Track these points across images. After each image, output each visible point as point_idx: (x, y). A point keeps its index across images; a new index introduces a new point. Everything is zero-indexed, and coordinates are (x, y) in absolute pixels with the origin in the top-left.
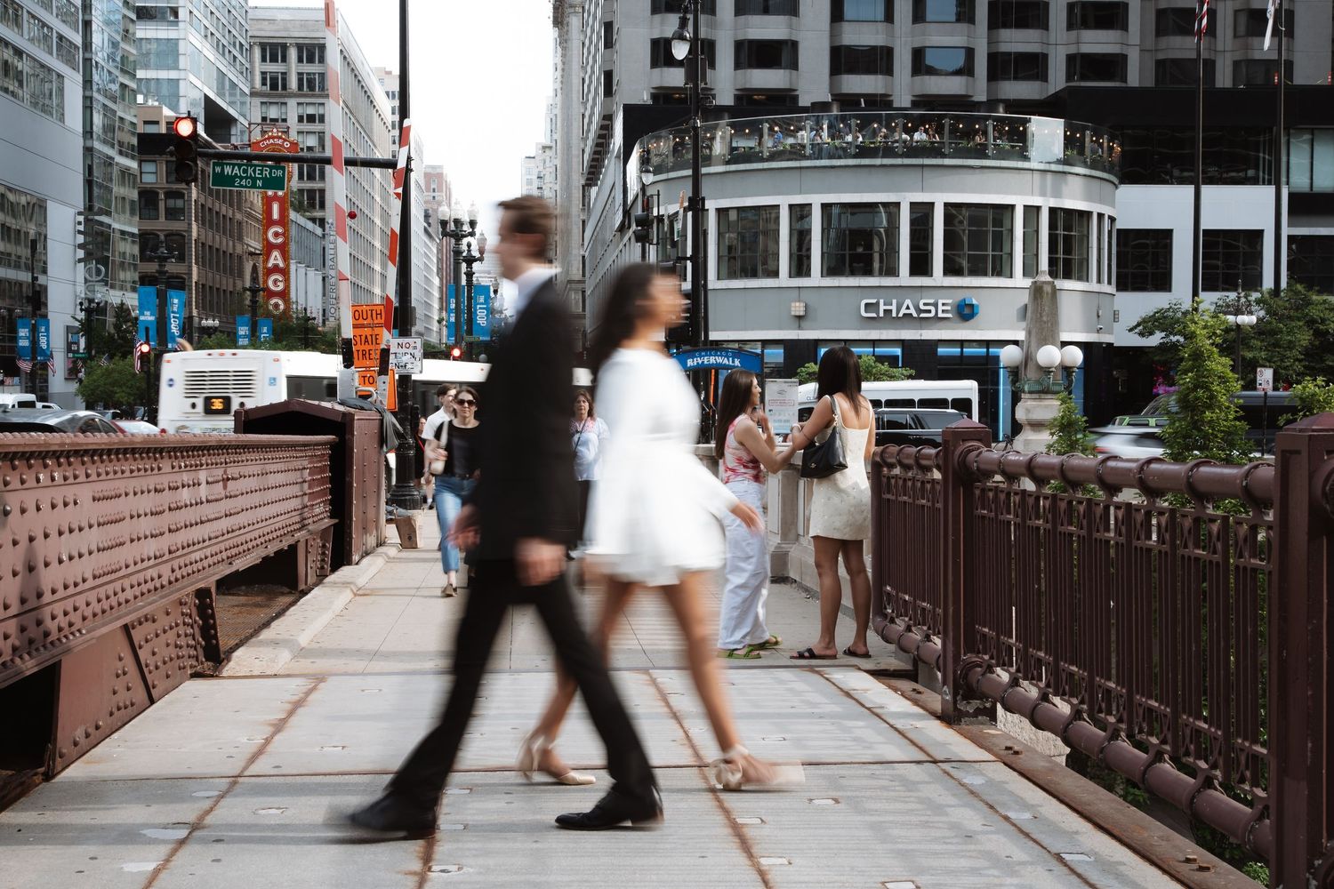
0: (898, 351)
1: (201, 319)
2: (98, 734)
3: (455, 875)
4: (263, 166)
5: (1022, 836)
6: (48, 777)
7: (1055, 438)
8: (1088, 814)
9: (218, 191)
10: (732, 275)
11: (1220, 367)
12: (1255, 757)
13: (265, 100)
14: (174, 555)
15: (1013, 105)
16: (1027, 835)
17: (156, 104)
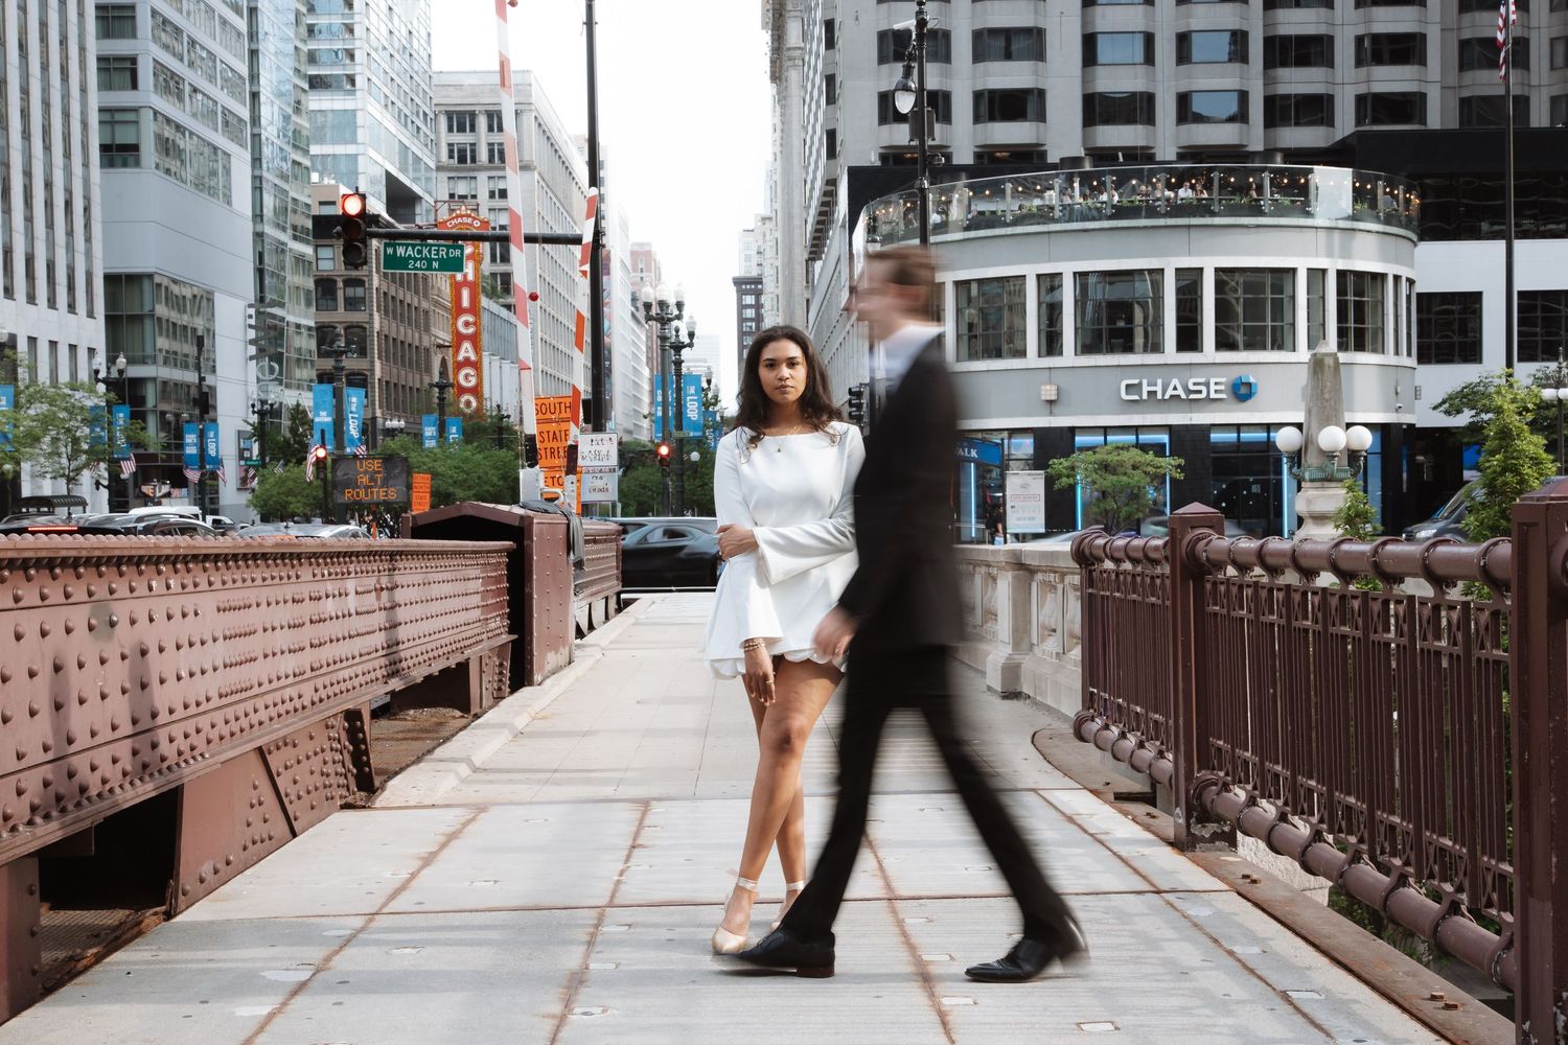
0: (1165, 438)
1: (385, 420)
2: (228, 870)
3: (598, 1016)
4: (439, 246)
6: (169, 916)
7: (1340, 531)
8: (1326, 948)
9: (393, 274)
10: (972, 355)
11: (1532, 447)
12: (1503, 876)
13: (452, 175)
14: (318, 673)
15: (1293, 155)
16: (1252, 971)
17: (333, 182)
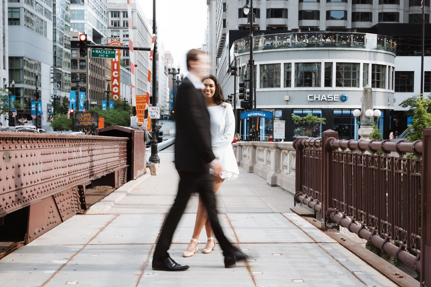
0: (320, 112)
1: (91, 102)
2: (43, 231)
3: (151, 275)
4: (108, 50)
5: (341, 266)
6: (25, 244)
8: (365, 260)
9: (94, 58)
10: (265, 87)
11: (427, 117)
12: (417, 239)
13: (112, 30)
14: (70, 174)
15: (360, 30)
16: (343, 266)
17: (77, 31)
